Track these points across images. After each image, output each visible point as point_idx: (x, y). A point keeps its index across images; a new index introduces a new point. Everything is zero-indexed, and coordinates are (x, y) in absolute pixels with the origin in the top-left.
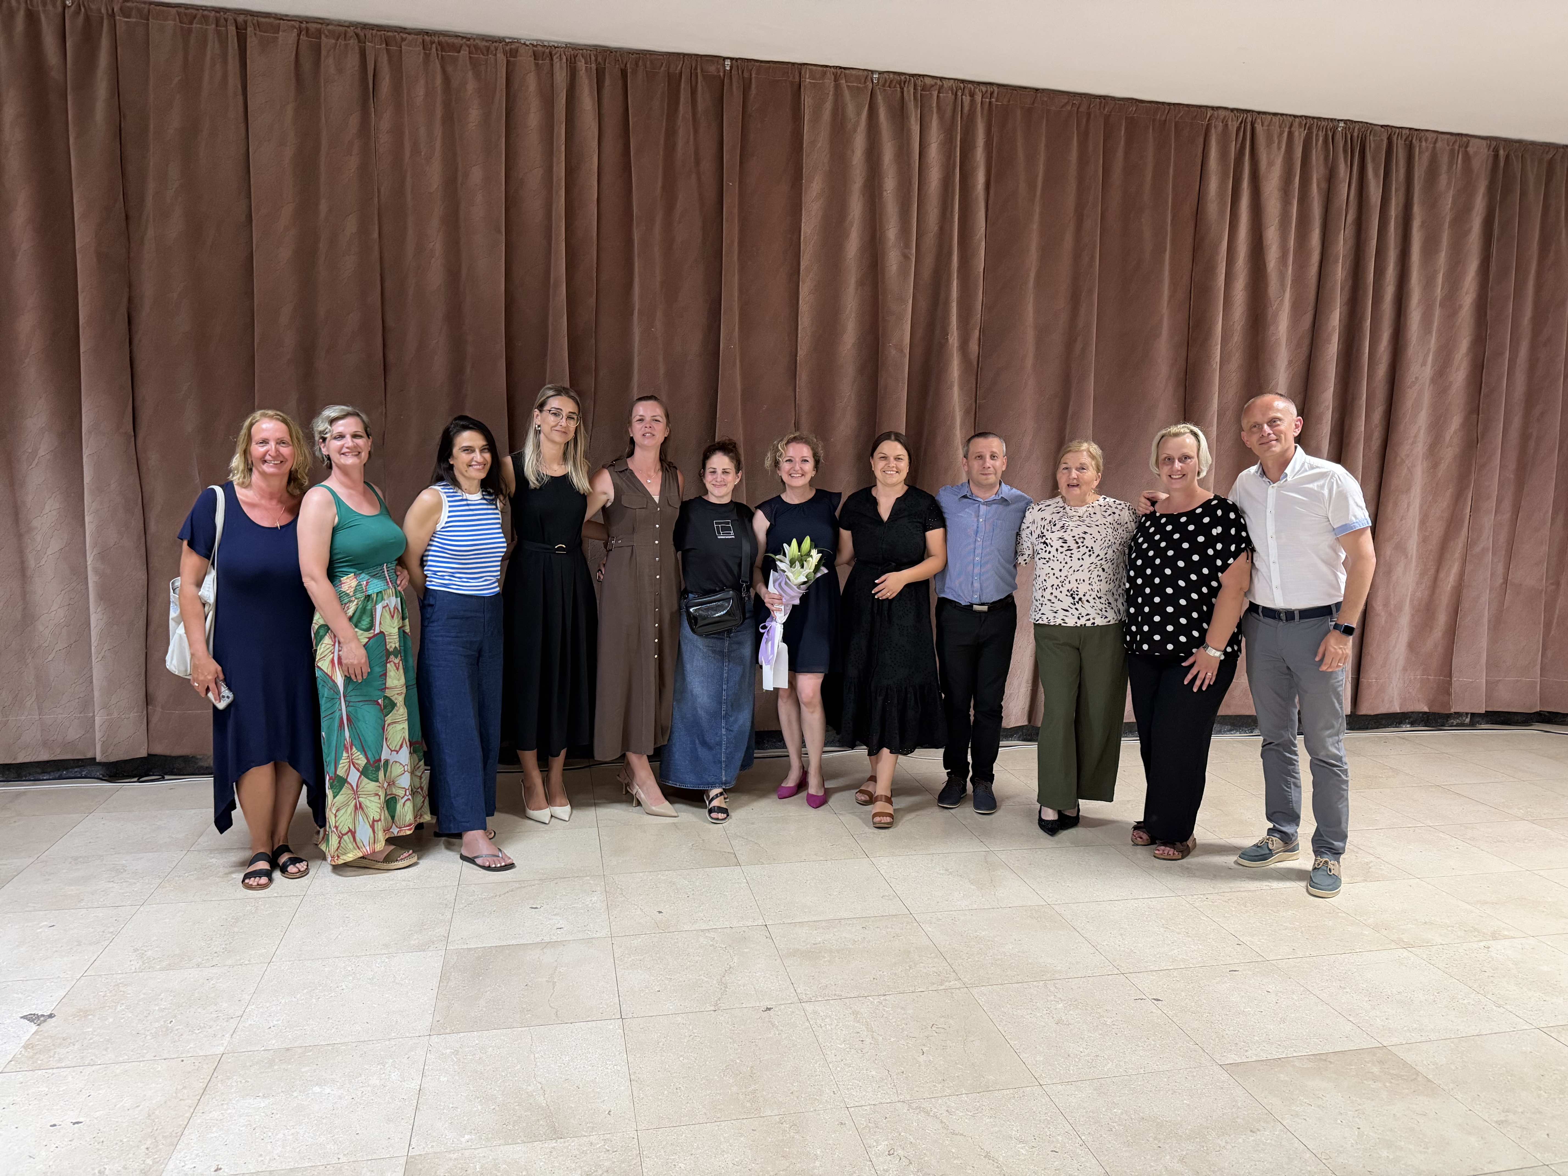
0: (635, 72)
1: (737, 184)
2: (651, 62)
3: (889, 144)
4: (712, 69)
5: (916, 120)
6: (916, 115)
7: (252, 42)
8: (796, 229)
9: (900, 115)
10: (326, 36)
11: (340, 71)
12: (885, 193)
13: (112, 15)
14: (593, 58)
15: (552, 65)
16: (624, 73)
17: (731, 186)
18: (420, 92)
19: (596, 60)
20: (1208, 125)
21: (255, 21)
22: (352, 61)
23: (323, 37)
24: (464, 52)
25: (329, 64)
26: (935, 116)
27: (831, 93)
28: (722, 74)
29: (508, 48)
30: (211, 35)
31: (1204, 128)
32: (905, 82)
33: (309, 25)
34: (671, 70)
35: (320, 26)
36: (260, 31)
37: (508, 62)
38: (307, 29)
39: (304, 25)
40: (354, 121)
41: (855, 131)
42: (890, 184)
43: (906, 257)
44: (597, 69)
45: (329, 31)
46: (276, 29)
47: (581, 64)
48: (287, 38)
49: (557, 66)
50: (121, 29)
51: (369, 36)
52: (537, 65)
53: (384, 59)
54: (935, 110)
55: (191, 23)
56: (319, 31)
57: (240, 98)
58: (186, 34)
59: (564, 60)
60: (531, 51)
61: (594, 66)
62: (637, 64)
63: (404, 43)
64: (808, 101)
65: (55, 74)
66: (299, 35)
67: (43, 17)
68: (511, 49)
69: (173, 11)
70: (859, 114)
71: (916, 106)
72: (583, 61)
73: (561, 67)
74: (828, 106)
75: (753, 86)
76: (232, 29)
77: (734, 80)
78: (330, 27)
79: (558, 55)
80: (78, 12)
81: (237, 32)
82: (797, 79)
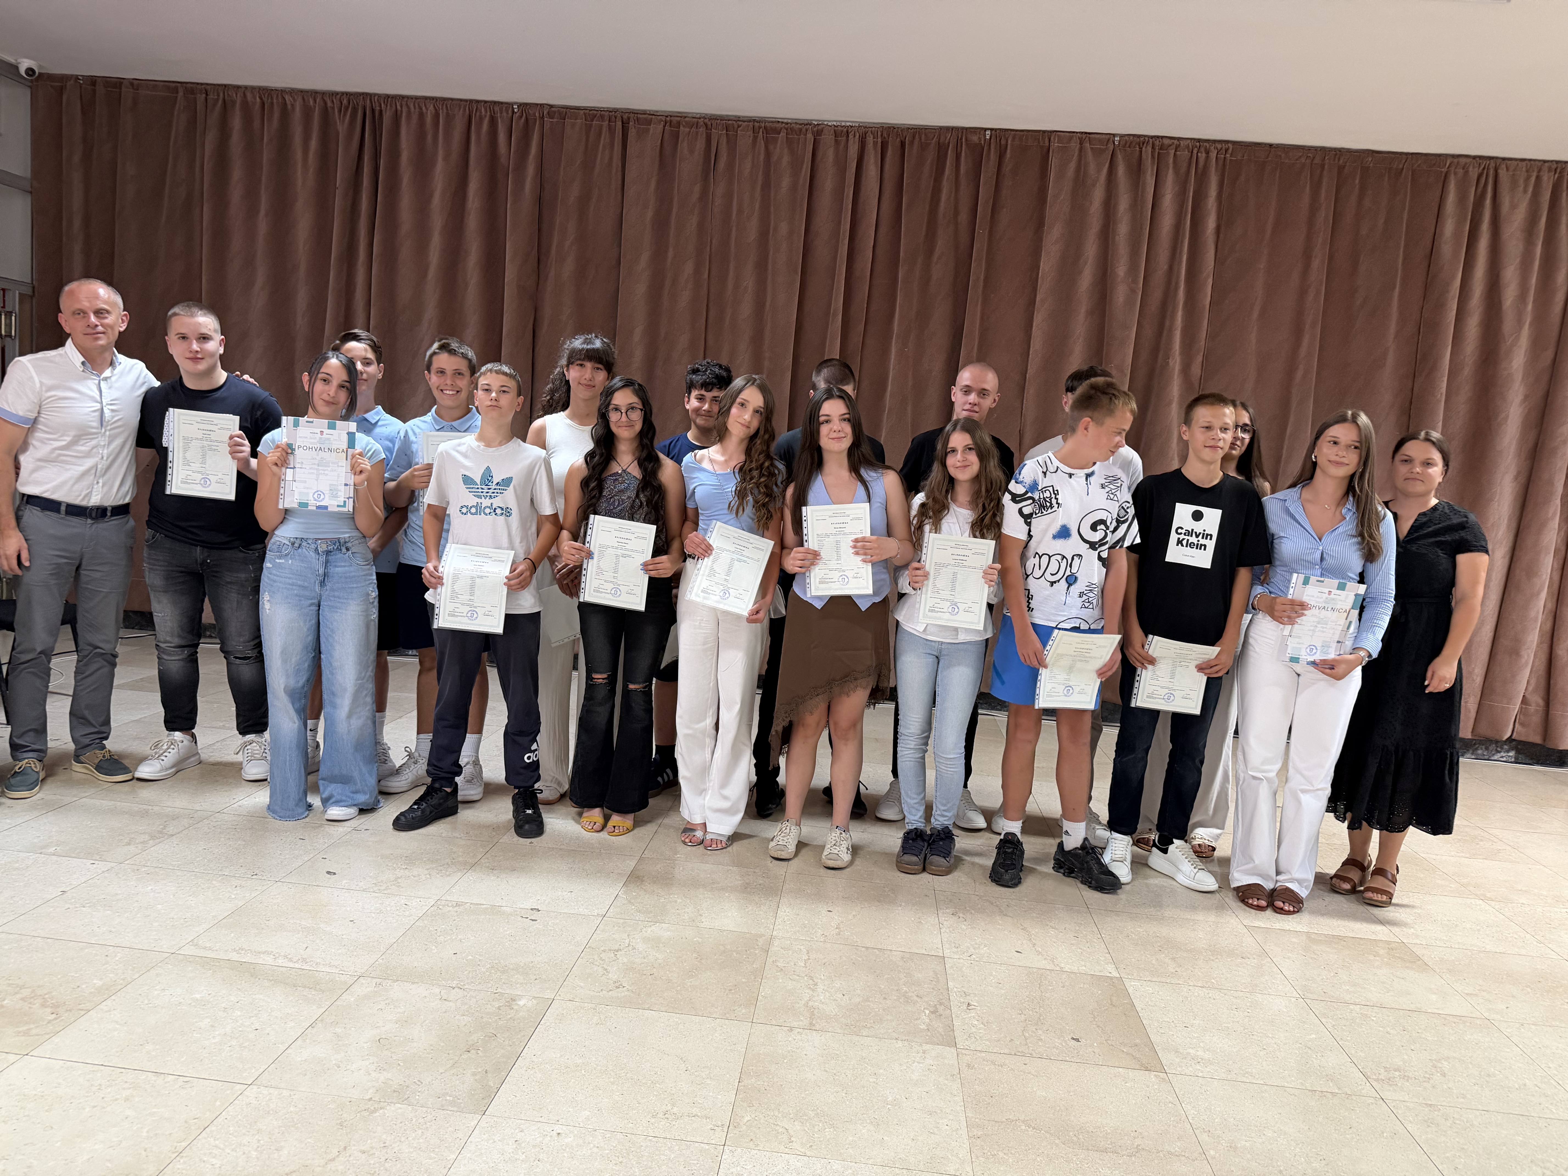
0: (912, 143)
1: (987, 232)
2: (926, 135)
3: (1126, 196)
4: (975, 138)
5: (1152, 174)
6: (1152, 170)
7: (632, 133)
8: (1035, 267)
9: (1136, 171)
10: (684, 126)
11: (692, 152)
12: (1117, 237)
13: (542, 118)
14: (879, 134)
15: (847, 140)
16: (903, 144)
17: (981, 232)
18: (748, 165)
19: (882, 135)
20: (1447, 172)
21: (635, 118)
22: (700, 144)
23: (681, 126)
24: (783, 134)
25: (684, 146)
26: (1171, 171)
27: (1076, 154)
28: (983, 142)
29: (815, 129)
30: (605, 129)
31: (1443, 175)
32: (1143, 144)
33: (672, 118)
34: (941, 141)
35: (679, 119)
36: (639, 124)
37: (815, 139)
38: (671, 122)
39: (668, 119)
40: (697, 189)
41: (1094, 185)
42: (1123, 229)
43: (1133, 291)
44: (882, 142)
45: (686, 122)
46: (649, 122)
47: (870, 140)
48: (656, 130)
49: (851, 142)
50: (547, 126)
51: (714, 125)
52: (836, 141)
53: (724, 140)
54: (1171, 166)
55: (592, 121)
56: (679, 123)
57: (620, 174)
58: (589, 128)
59: (857, 136)
60: (832, 131)
61: (880, 140)
62: (914, 137)
63: (739, 129)
64: (1054, 162)
65: (503, 160)
66: (664, 126)
67: (499, 121)
68: (817, 131)
69: (582, 112)
70: (1099, 171)
71: (1153, 163)
72: (872, 137)
73: (854, 142)
74: (1073, 165)
75: (1008, 151)
76: (619, 124)
77: (993, 146)
78: (687, 119)
79: (853, 132)
80: (521, 117)
81: (623, 126)
82: (1047, 144)
